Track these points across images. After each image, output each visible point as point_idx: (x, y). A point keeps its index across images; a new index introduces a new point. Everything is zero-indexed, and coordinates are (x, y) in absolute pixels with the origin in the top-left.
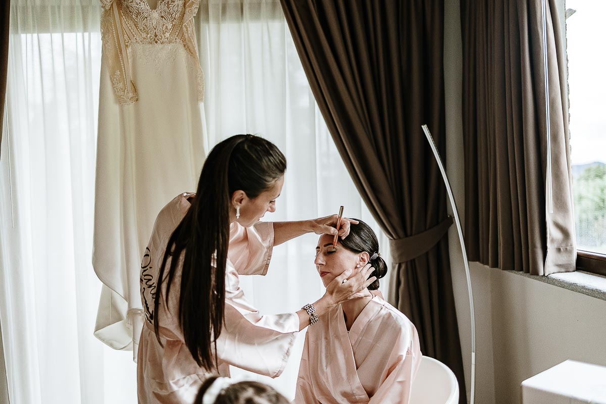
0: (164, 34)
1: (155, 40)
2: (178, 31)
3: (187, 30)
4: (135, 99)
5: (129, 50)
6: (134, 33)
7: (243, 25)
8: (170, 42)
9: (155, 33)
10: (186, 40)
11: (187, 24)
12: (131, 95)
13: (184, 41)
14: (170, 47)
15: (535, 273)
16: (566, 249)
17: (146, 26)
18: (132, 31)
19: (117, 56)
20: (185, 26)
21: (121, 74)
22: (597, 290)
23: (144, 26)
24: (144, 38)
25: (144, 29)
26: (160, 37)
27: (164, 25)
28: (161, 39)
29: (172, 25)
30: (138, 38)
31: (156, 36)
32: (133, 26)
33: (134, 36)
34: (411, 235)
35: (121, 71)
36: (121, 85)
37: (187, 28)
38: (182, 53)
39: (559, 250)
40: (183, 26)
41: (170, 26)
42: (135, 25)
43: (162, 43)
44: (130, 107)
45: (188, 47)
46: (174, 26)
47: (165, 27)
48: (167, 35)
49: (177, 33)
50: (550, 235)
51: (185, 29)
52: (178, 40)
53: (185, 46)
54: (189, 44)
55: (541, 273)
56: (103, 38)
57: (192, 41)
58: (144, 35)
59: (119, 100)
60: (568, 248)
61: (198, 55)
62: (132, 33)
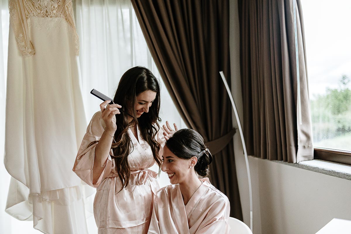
0: (52, 11)
1: (46, 14)
2: (62, 10)
3: (68, 9)
4: (33, 53)
5: (29, 21)
6: (31, 10)
7: (105, 8)
8: (56, 17)
9: (46, 10)
10: (68, 16)
11: (68, 6)
12: (30, 50)
13: (66, 16)
14: (56, 19)
15: (291, 161)
16: (308, 146)
17: (40, 5)
18: (30, 8)
19: (20, 24)
20: (67, 6)
21: (23, 36)
22: (332, 171)
23: (38, 5)
24: (39, 13)
25: (39, 7)
26: (50, 13)
27: (52, 5)
28: (50, 14)
29: (58, 5)
30: (34, 13)
31: (47, 12)
32: (31, 5)
33: (32, 12)
34: (212, 140)
35: (23, 34)
36: (23, 44)
37: (68, 8)
38: (65, 24)
39: (304, 147)
40: (65, 6)
41: (56, 6)
42: (33, 4)
43: (51, 17)
44: (29, 58)
45: (69, 20)
46: (59, 6)
47: (53, 6)
48: (55, 12)
49: (61, 11)
50: (300, 138)
51: (66, 8)
52: (62, 16)
53: (66, 19)
54: (69, 18)
55: (295, 162)
56: (11, 12)
57: (71, 16)
58: (39, 11)
59: (22, 54)
60: (309, 146)
61: (75, 25)
62: (30, 9)
